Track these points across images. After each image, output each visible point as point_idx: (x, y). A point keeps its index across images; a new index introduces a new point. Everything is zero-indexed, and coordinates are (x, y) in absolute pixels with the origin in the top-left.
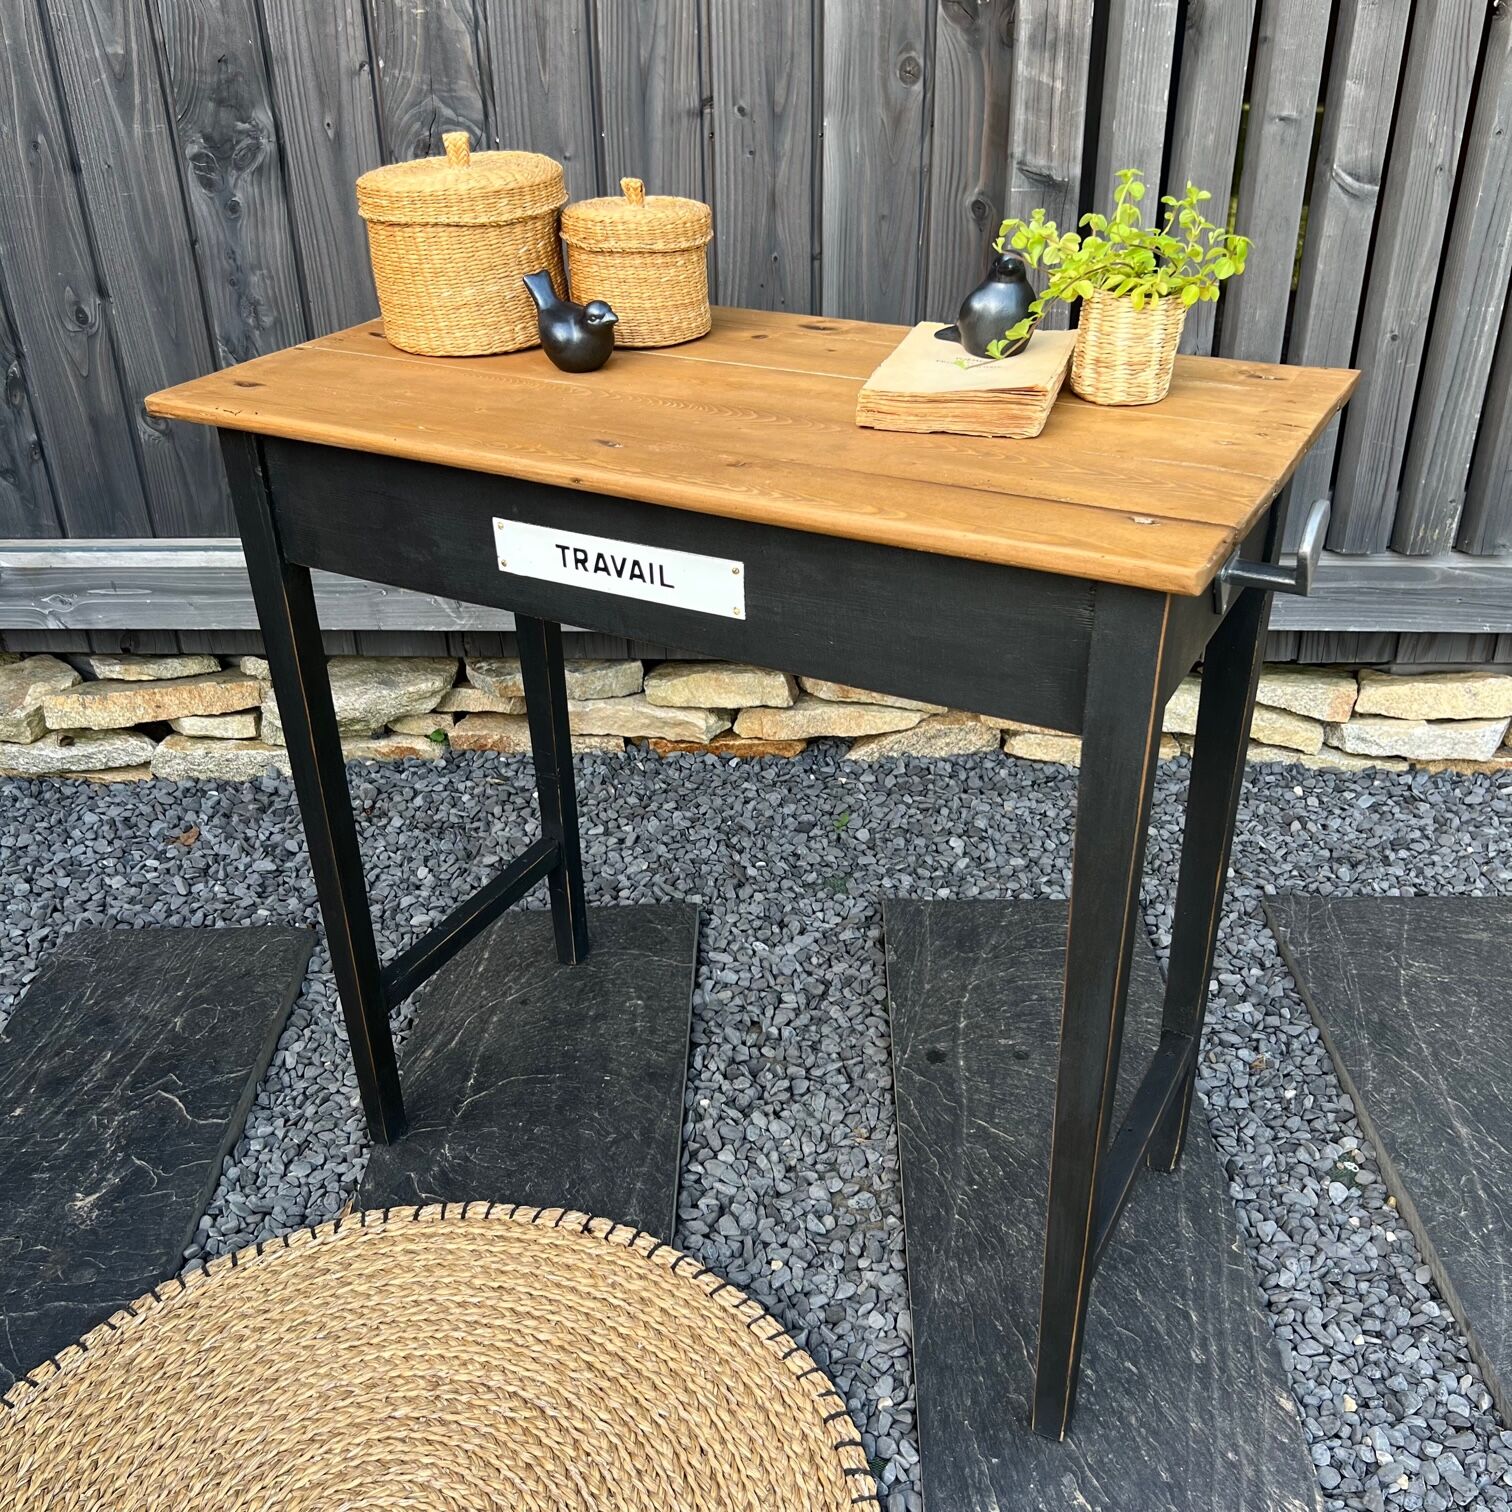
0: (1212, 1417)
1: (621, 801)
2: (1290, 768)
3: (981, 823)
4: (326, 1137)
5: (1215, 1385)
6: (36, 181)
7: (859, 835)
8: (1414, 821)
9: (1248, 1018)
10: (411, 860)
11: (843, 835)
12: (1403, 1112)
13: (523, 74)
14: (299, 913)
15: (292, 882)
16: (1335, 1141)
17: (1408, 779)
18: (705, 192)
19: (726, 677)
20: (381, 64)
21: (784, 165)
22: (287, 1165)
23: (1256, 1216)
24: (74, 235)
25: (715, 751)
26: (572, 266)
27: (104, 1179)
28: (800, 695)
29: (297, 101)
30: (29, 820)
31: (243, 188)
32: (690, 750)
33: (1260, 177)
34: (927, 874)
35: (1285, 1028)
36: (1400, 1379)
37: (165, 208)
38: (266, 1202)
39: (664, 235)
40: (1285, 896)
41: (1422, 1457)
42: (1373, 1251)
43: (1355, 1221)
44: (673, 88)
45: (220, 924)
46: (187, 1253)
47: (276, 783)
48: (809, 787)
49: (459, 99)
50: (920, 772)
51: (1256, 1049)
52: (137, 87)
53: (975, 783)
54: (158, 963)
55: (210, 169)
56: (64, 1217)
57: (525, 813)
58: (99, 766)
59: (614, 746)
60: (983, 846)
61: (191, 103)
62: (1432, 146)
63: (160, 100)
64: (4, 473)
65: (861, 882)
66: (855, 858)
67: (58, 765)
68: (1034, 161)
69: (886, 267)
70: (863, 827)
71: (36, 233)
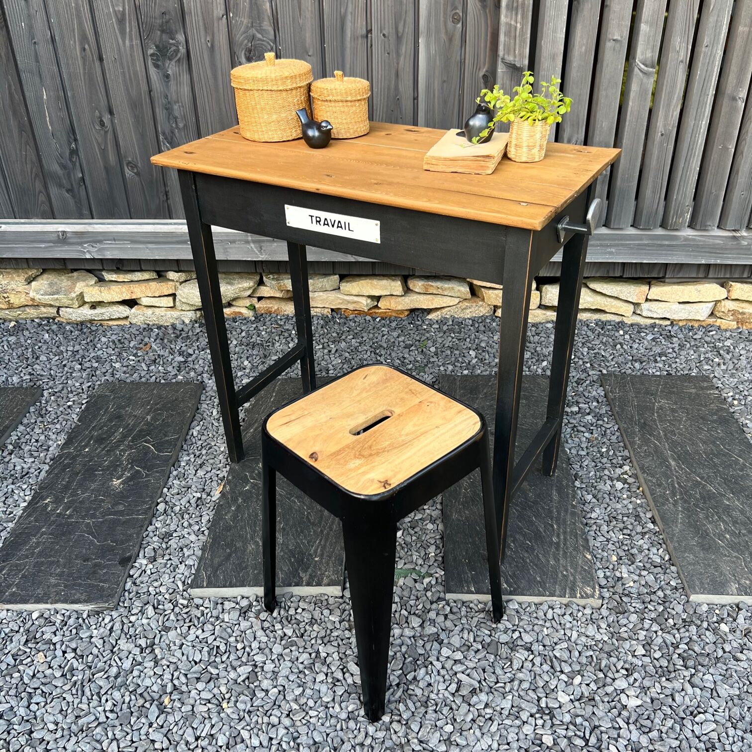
0: (559, 560)
1: (329, 335)
2: (618, 323)
3: (483, 345)
4: (211, 461)
5: (561, 550)
6: (84, 65)
7: (431, 349)
8: (670, 345)
9: (590, 421)
10: (241, 358)
11: (424, 350)
12: (649, 456)
13: (291, 19)
14: (195, 378)
15: (191, 366)
16: (621, 467)
17: (670, 328)
18: (369, 77)
19: (375, 282)
20: (231, 15)
21: (402, 58)
22: (196, 471)
23: (584, 493)
24: (100, 89)
25: (370, 314)
26: (314, 106)
27: (124, 474)
28: (407, 290)
29: (195, 31)
30: (78, 340)
31: (172, 68)
32: (359, 314)
33: (605, 64)
34: (459, 365)
35: (605, 425)
36: (635, 549)
37: (138, 77)
38: (189, 483)
39: (351, 94)
40: (610, 374)
41: (640, 575)
42: (631, 506)
43: (625, 496)
44: (355, 25)
45: (163, 381)
46: (159, 501)
47: (182, 326)
48: (410, 330)
49: (264, 30)
50: (458, 324)
51: (592, 433)
52: (128, 25)
53: (482, 328)
54: (139, 395)
55: (158, 60)
56: (109, 487)
57: (289, 339)
58: (107, 318)
59: (327, 312)
60: (484, 354)
61: (151, 30)
62: (678, 52)
63: (138, 30)
64: (68, 191)
65: (431, 368)
66: (429, 359)
67: (89, 317)
68: (508, 58)
69: (445, 103)
70: (433, 346)
71: (84, 87)
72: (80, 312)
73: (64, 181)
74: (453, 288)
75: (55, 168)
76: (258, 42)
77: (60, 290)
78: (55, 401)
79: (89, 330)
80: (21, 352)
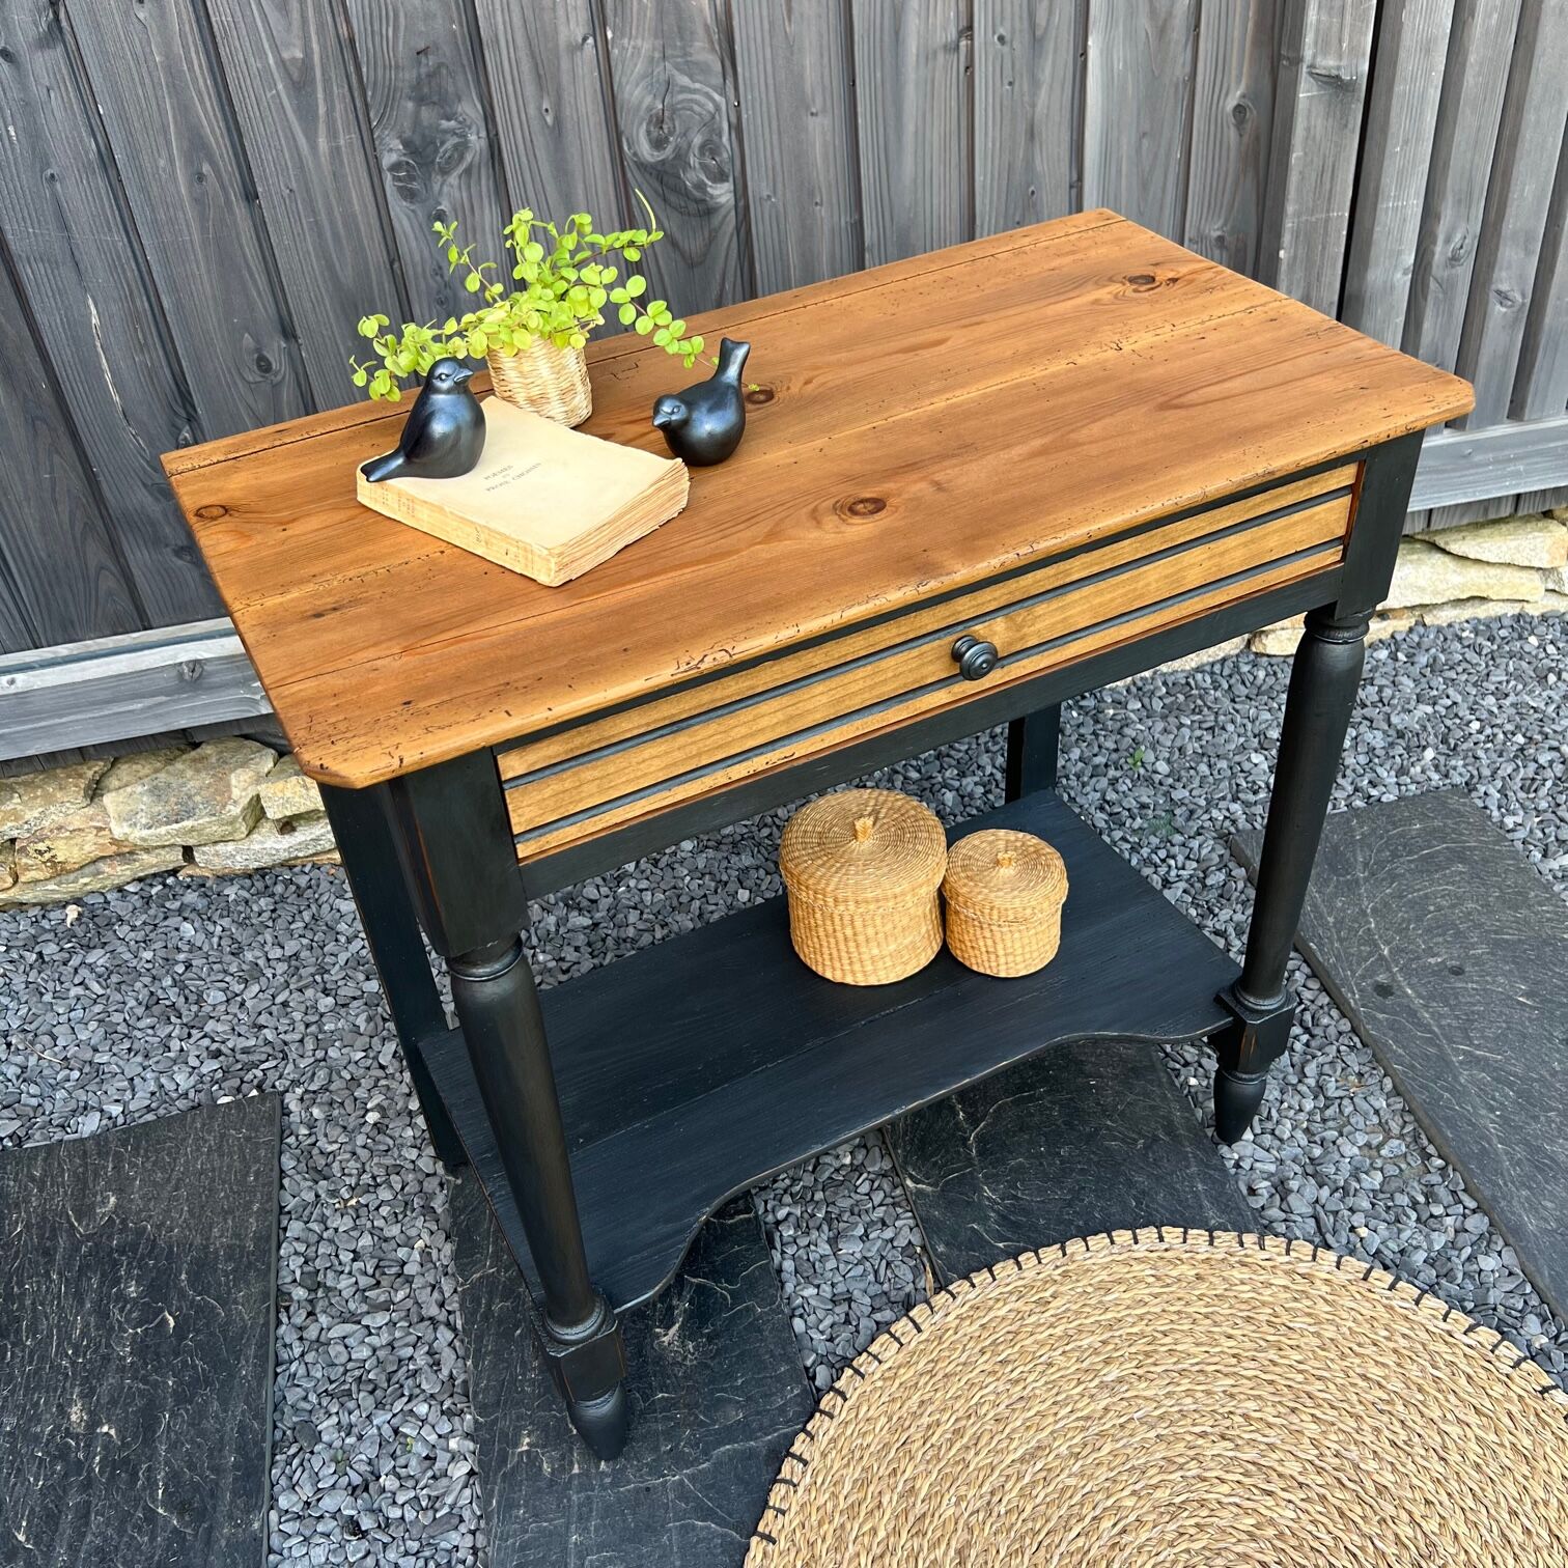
2: (1518, 617)
6: (203, 218)
7: (1157, 768)
13: (766, 26)
20: (610, 35)
21: (1044, 92)
24: (251, 275)
29: (510, 88)
31: (449, 193)
37: (358, 230)
44: (928, 22)
49: (696, 63)
50: (1182, 689)
52: (320, 95)
53: (1239, 690)
55: (411, 178)
56: (663, 1357)
61: (389, 102)
63: (350, 107)
64: (179, 552)
65: (1189, 819)
66: (1167, 794)
67: (285, 855)
68: (1324, 63)
69: (1144, 186)
70: (1157, 759)
71: (205, 277)
72: (257, 847)
73: (167, 530)
75: (140, 498)
76: (681, 97)
77: (191, 804)
78: (329, 1119)
79: (293, 888)
80: (145, 991)
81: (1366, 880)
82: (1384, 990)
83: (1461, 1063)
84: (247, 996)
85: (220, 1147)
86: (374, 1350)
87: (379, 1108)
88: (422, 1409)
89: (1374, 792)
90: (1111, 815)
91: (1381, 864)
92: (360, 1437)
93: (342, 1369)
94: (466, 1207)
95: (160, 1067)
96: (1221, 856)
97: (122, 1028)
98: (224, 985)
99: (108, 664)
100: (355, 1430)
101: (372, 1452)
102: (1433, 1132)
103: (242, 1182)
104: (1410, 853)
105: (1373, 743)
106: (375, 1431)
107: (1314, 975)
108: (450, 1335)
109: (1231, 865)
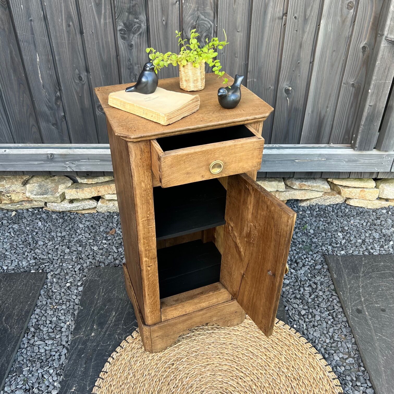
3: (346, 228)
6: (69, 37)
7: (310, 231)
11: (306, 231)
13: (228, 5)
20: (183, 1)
21: (306, 34)
24: (80, 54)
28: (289, 188)
29: (154, 12)
31: (135, 39)
37: (109, 46)
44: (275, 10)
49: (206, 13)
50: (323, 210)
52: (103, 8)
53: (340, 214)
55: (125, 34)
58: (81, 209)
60: (348, 235)
61: (121, 12)
63: (111, 12)
64: (53, 125)
65: (315, 248)
66: (311, 239)
67: (69, 209)
68: (390, 37)
69: (332, 65)
70: (311, 229)
71: (68, 53)
72: (62, 205)
73: (51, 118)
74: (319, 186)
75: (45, 109)
76: (201, 22)
77: (47, 191)
78: (57, 283)
79: (69, 218)
80: (24, 238)
81: (362, 276)
82: (359, 311)
83: (377, 339)
84: (49, 244)
85: (26, 284)
86: (46, 350)
87: (71, 282)
88: (51, 371)
89: (371, 251)
90: (293, 242)
91: (368, 273)
92: (33, 375)
93: (35, 354)
94: (81, 316)
95: (20, 259)
96: (322, 261)
97: (15, 247)
98: (44, 240)
99: (30, 151)
100: (33, 373)
101: (34, 380)
102: (363, 359)
103: (28, 295)
104: (378, 271)
105: (375, 236)
106: (37, 374)
107: (339, 302)
108: (66, 351)
109: (324, 264)
